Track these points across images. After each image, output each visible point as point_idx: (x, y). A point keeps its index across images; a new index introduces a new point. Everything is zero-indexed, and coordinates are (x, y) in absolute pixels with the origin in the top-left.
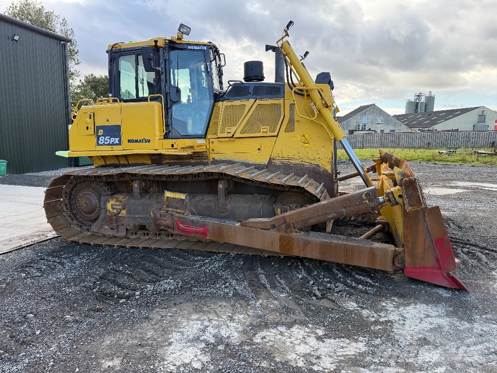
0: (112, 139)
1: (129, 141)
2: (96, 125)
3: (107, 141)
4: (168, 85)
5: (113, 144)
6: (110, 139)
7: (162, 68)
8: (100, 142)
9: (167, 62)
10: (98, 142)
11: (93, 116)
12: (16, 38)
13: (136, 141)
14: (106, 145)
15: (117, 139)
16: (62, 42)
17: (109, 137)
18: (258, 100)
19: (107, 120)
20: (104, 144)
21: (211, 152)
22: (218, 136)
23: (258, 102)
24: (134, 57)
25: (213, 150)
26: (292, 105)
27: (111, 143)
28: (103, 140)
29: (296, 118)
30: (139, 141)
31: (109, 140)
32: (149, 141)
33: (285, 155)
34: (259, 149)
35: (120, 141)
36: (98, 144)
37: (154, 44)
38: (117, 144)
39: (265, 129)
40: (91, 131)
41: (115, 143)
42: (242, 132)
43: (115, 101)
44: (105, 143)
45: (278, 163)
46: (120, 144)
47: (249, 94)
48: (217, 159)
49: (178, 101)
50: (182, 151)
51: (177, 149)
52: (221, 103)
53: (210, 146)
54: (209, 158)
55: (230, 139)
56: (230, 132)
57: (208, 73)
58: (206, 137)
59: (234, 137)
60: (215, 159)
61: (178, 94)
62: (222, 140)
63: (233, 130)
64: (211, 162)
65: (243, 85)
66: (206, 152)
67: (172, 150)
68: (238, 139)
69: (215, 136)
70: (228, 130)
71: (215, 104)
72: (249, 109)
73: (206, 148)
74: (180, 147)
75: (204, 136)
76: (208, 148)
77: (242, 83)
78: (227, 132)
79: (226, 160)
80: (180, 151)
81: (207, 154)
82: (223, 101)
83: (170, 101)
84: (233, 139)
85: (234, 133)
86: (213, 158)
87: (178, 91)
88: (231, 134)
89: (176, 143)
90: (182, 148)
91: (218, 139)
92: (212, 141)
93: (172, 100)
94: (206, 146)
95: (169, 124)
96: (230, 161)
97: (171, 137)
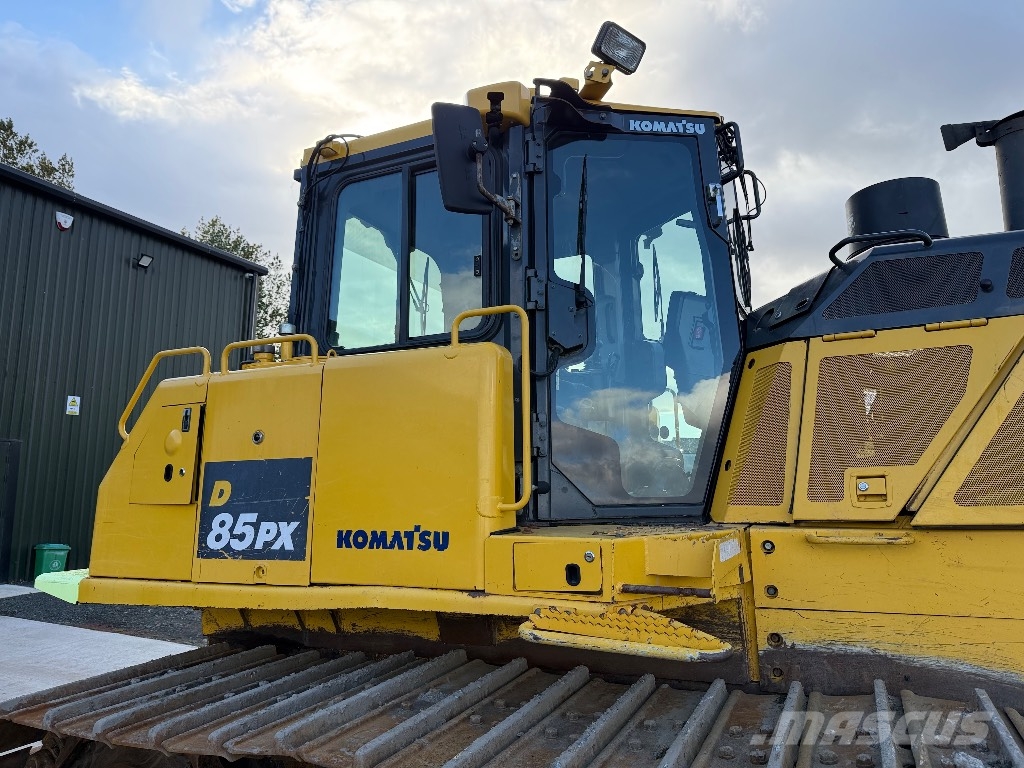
0: (264, 526)
1: (343, 539)
2: (205, 460)
3: (242, 537)
4: (542, 275)
5: (268, 553)
6: (256, 526)
7: (517, 205)
8: (212, 543)
9: (539, 182)
10: (203, 539)
11: (197, 421)
12: (145, 261)
13: (379, 540)
14: (235, 554)
15: (288, 529)
16: (248, 275)
17: (252, 517)
19: (257, 438)
20: (228, 548)
21: (761, 597)
22: (798, 515)
24: (396, 183)
25: (772, 591)
27: (259, 546)
28: (225, 532)
30: (389, 539)
31: (249, 531)
32: (442, 542)
35: (300, 537)
36: (205, 552)
37: (485, 106)
38: (283, 554)
40: (182, 487)
41: (276, 546)
43: (300, 349)
44: (237, 545)
46: (298, 554)
47: (986, 288)
48: (800, 645)
49: (581, 346)
50: (630, 609)
51: (600, 593)
52: (791, 352)
53: (751, 567)
54: (748, 633)
55: (890, 533)
56: (883, 497)
57: (716, 226)
58: (711, 514)
59: (913, 523)
60: (789, 644)
61: (584, 317)
62: (831, 540)
63: (901, 482)
64: (762, 657)
65: (932, 253)
66: (738, 601)
67: (570, 605)
68: (943, 535)
69: (777, 513)
70: (863, 484)
71: (751, 356)
72: (1001, 369)
73: (742, 580)
74: (619, 586)
75: (699, 511)
76: (747, 578)
77: (928, 243)
78: (859, 493)
79: (859, 655)
80: (619, 609)
81: (739, 613)
82: (807, 339)
83: (547, 344)
84: (904, 532)
85: (911, 501)
86: (777, 635)
87: (583, 300)
88: (888, 503)
89: (589, 559)
90: (632, 589)
91: (800, 527)
92: (768, 542)
93: (555, 342)
94: (741, 569)
95: (538, 452)
96: (884, 658)
97: (547, 513)
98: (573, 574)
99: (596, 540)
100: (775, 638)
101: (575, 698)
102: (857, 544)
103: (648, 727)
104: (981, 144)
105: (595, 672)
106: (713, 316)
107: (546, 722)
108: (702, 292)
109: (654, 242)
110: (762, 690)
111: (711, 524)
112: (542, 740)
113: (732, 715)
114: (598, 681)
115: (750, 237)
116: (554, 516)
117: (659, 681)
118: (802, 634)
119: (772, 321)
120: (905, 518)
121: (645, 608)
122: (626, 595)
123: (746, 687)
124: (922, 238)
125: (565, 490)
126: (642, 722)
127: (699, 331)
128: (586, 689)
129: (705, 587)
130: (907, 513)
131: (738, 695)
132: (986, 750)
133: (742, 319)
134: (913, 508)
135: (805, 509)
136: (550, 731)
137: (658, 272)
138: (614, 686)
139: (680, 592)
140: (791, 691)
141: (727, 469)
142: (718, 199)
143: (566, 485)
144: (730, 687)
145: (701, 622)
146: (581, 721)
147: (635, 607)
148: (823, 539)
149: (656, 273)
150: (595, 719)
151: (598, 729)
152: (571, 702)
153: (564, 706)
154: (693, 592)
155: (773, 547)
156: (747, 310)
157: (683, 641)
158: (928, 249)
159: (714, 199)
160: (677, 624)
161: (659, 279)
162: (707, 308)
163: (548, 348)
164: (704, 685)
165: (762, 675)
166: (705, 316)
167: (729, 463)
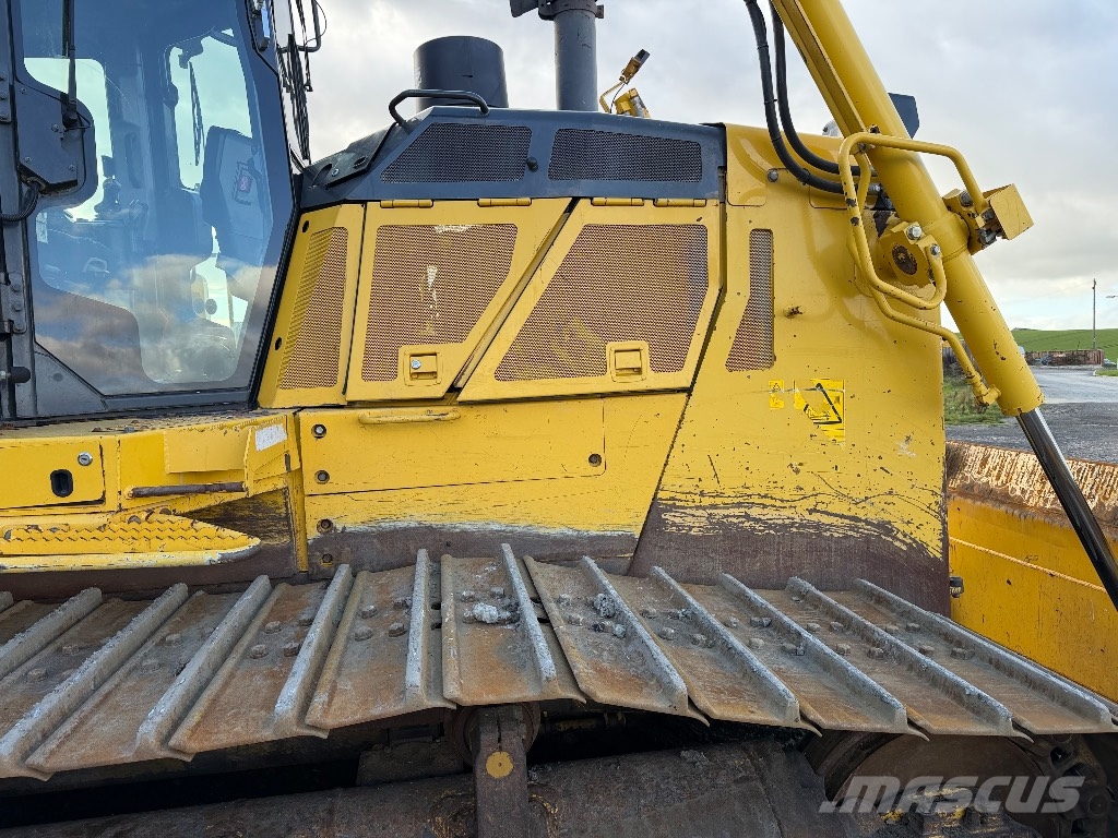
4: (4, 70)
18: (583, 204)
21: (311, 484)
22: (352, 395)
23: (586, 213)
25: (323, 476)
26: (762, 239)
29: (782, 302)
33: (731, 483)
34: (595, 459)
39: (627, 357)
42: (503, 373)
45: (695, 523)
47: (532, 167)
48: (351, 528)
49: (74, 183)
50: (143, 516)
51: (101, 501)
52: (347, 215)
53: (300, 454)
54: (296, 525)
55: (438, 410)
56: (434, 374)
57: (263, 49)
58: (259, 399)
59: (459, 399)
60: (339, 527)
61: (79, 143)
62: (384, 419)
63: (449, 359)
64: (312, 546)
65: (488, 122)
66: (285, 492)
67: (58, 521)
68: (483, 410)
69: (331, 395)
70: (417, 362)
71: (305, 217)
72: (539, 251)
73: (288, 468)
74: (128, 490)
75: (244, 396)
76: (295, 465)
77: (484, 110)
78: (413, 371)
79: (405, 529)
80: (128, 517)
81: (286, 503)
82: (364, 203)
83: (19, 173)
84: (451, 408)
85: (457, 379)
86: (327, 521)
87: (74, 117)
88: (439, 380)
89: (85, 461)
90: (145, 491)
91: (353, 408)
92: (317, 426)
93: (30, 173)
94: (288, 458)
95: (11, 327)
96: (430, 529)
97: (31, 408)
98: (62, 482)
99: (96, 437)
100: (326, 524)
101: (78, 628)
102: (408, 422)
103: (170, 643)
104: (543, 17)
105: (109, 593)
106: (260, 164)
107: (30, 664)
108: (247, 131)
109: (192, 60)
110: (310, 578)
111: (259, 411)
112: (22, 687)
113: (272, 610)
114: (115, 602)
115: (308, 74)
116: (42, 412)
117: (192, 589)
118: (351, 516)
119: (330, 177)
120: (454, 394)
121: (167, 512)
122: (138, 499)
123: (294, 580)
124: (478, 103)
125: (58, 377)
126: (163, 639)
127: (244, 181)
128: (95, 614)
129: (236, 480)
130: (454, 389)
131: (283, 587)
132: (503, 596)
133: (296, 171)
134: (460, 384)
135: (360, 389)
136: (34, 673)
137: (197, 99)
138: (133, 604)
139: (206, 490)
140: (337, 575)
141: (277, 348)
142: (264, 14)
143: (60, 370)
144: (274, 582)
145: (242, 518)
146: (82, 652)
147: (151, 512)
148: (375, 420)
149: (196, 103)
150: (99, 647)
151: (102, 658)
152: (72, 632)
153: (60, 641)
154: (221, 488)
155: (325, 431)
156: (305, 164)
157: (205, 543)
158: (485, 117)
159: (258, 13)
160: (200, 525)
161: (199, 110)
162: (254, 153)
163: (20, 180)
164: (242, 585)
165: (310, 564)
166: (251, 163)
167: (279, 340)
